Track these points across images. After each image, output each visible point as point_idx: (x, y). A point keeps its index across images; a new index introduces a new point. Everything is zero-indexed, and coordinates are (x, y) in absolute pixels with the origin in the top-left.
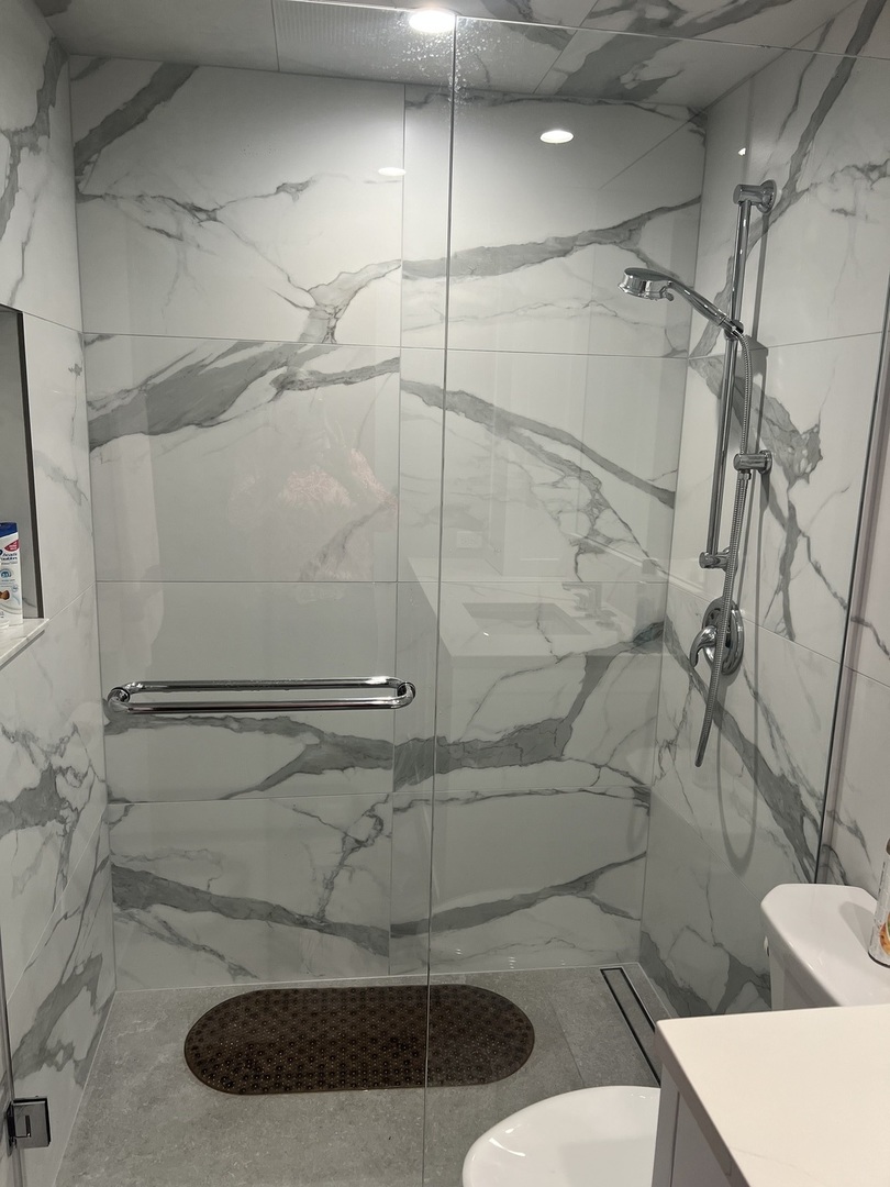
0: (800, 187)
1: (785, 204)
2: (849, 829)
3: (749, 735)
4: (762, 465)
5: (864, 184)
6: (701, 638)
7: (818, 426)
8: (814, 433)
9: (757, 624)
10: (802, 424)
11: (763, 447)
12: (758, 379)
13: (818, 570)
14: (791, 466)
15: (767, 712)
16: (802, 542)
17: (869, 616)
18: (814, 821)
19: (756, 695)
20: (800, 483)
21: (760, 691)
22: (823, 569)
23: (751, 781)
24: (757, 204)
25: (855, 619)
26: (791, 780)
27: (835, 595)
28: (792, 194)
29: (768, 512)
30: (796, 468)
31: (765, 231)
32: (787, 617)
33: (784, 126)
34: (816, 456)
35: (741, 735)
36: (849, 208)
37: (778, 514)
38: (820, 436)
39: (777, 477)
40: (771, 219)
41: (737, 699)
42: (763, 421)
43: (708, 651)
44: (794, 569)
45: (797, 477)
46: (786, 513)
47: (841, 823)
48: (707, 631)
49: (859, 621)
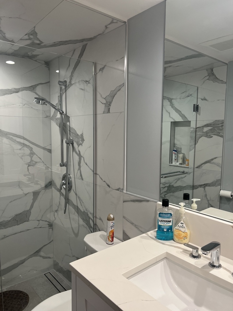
0: (73, 82)
1: (70, 86)
2: (99, 219)
3: (75, 204)
4: (72, 142)
5: (85, 84)
6: (62, 183)
7: (83, 134)
8: (82, 135)
9: (75, 178)
10: (79, 134)
11: (71, 138)
12: (68, 123)
13: (86, 164)
14: (78, 142)
15: (79, 197)
16: (82, 159)
17: (98, 172)
18: (92, 220)
19: (76, 194)
20: (80, 146)
21: (77, 193)
22: (88, 164)
23: (76, 214)
24: (63, 85)
25: (95, 174)
26: (86, 212)
27: (91, 169)
28: (71, 84)
29: (74, 153)
30: (79, 143)
31: (66, 91)
32: (81, 175)
33: (67, 69)
34: (83, 140)
35: (74, 204)
36: (83, 89)
37: (76, 153)
38: (83, 136)
39: (75, 145)
40: (67, 89)
41: (72, 196)
42: (71, 133)
43: (64, 186)
44: (81, 165)
45: (80, 145)
46: (78, 153)
47: (97, 218)
48: (63, 181)
49: (96, 174)
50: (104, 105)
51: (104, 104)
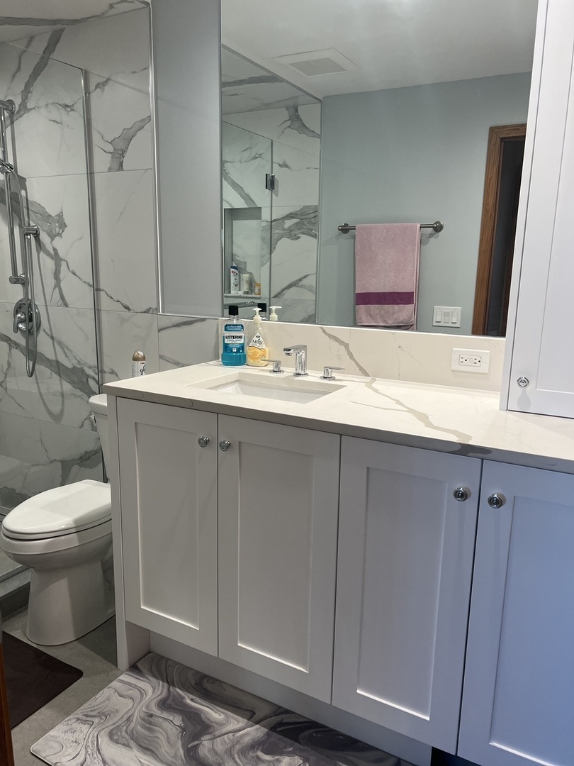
0: (29, 105)
1: (22, 113)
2: (110, 373)
3: (51, 356)
4: (35, 232)
5: (63, 112)
6: (17, 320)
7: (61, 213)
8: (60, 216)
9: (46, 306)
10: (53, 212)
11: (32, 224)
12: (23, 193)
13: (74, 274)
14: (51, 231)
15: (60, 343)
16: (63, 265)
17: (102, 287)
18: (94, 378)
19: (52, 338)
20: (57, 239)
21: (54, 335)
22: (76, 273)
23: (57, 377)
24: (6, 110)
25: (96, 289)
26: (78, 366)
27: (85, 282)
28: (24, 108)
29: (42, 254)
30: (54, 232)
31: (12, 123)
32: (62, 298)
33: (14, 76)
34: (63, 226)
35: (47, 359)
36: (58, 120)
37: (48, 254)
38: (64, 217)
39: (44, 237)
40: (15, 118)
41: (44, 345)
42: (30, 212)
43: (20, 326)
44: (62, 276)
45: (55, 236)
46: (52, 252)
47: (105, 372)
48: (19, 315)
49: (98, 290)
50: (110, 155)
51: (110, 153)
